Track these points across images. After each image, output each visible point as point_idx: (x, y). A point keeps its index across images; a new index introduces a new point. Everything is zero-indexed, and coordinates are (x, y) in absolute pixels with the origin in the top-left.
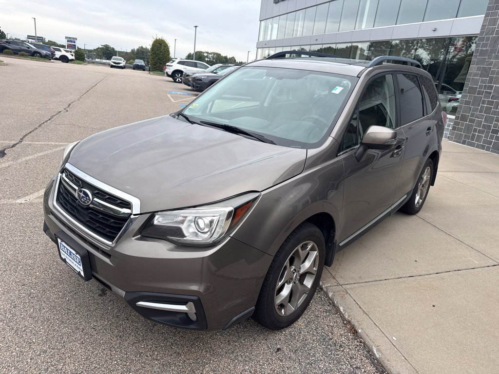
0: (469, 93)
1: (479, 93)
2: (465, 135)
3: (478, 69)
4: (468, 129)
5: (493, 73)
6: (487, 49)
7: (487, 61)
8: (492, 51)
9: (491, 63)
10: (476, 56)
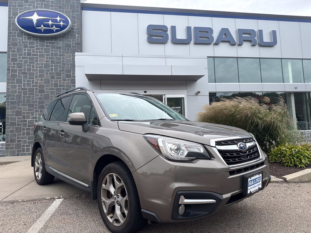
0: (11, 126)
1: (18, 125)
2: (17, 151)
3: (13, 112)
4: (18, 146)
5: (24, 113)
6: (15, 101)
7: (18, 108)
8: (19, 102)
9: (21, 108)
10: (9, 105)
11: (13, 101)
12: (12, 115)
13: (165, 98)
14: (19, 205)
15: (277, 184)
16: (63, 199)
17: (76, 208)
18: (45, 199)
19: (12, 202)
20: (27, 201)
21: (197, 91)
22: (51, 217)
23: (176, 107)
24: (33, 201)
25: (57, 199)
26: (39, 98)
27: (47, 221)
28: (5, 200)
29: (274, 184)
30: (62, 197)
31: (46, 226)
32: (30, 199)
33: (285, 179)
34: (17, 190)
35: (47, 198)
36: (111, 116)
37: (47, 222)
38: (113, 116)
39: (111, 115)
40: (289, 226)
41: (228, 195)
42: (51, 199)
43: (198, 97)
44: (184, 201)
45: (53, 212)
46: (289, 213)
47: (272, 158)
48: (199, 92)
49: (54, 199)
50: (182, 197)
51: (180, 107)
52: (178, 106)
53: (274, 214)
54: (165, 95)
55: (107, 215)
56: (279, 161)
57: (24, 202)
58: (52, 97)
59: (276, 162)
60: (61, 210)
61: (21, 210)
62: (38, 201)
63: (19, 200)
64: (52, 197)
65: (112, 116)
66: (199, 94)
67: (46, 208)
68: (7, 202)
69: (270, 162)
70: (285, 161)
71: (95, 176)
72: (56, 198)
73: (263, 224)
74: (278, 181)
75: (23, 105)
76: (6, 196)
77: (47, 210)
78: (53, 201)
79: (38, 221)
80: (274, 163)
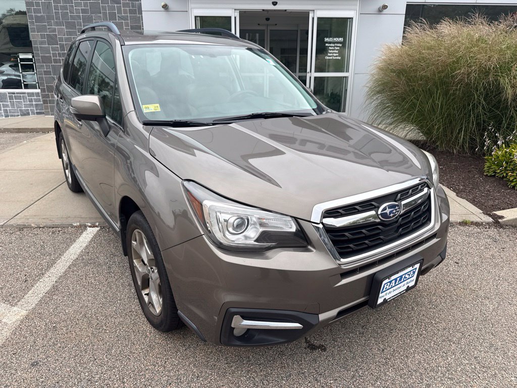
0: (43, 62)
1: (55, 61)
3: (42, 36)
5: (61, 39)
6: (42, 16)
7: (49, 28)
8: (50, 18)
9: (54, 30)
10: (32, 23)
11: (39, 15)
12: (42, 43)
13: (313, 18)
14: (30, 235)
15: (477, 230)
16: (98, 229)
17: (113, 250)
18: (72, 227)
19: (21, 228)
20: (43, 228)
21: (381, 5)
22: (69, 267)
23: (335, 39)
24: (53, 228)
25: (90, 227)
26: (84, 11)
27: (61, 276)
28: (12, 222)
29: (470, 229)
30: (97, 224)
31: (55, 289)
32: (49, 223)
33: (496, 218)
34: (36, 199)
35: (75, 225)
36: (145, 111)
37: (59, 279)
38: (151, 109)
39: (147, 106)
40: (454, 343)
41: (334, 313)
42: (81, 226)
43: (382, 17)
44: (242, 324)
45: (76, 256)
46: (468, 309)
47: (489, 167)
48: (385, 7)
49: (85, 227)
50: (237, 318)
51: (341, 39)
52: (339, 37)
53: (440, 307)
54: (314, 10)
55: (142, 290)
56: (502, 176)
57: (40, 228)
58: (104, 8)
59: (495, 175)
60: (88, 253)
61: (29, 247)
62: (60, 229)
63: (33, 225)
64: (82, 222)
65: (148, 111)
66: (385, 11)
67: (68, 246)
68: (14, 227)
69: (485, 174)
70: (511, 179)
71: (123, 221)
72: (89, 224)
73: (408, 331)
74: (482, 223)
75: (57, 24)
76: (16, 213)
77: (67, 252)
78: (82, 232)
79: (48, 274)
80: (491, 176)
